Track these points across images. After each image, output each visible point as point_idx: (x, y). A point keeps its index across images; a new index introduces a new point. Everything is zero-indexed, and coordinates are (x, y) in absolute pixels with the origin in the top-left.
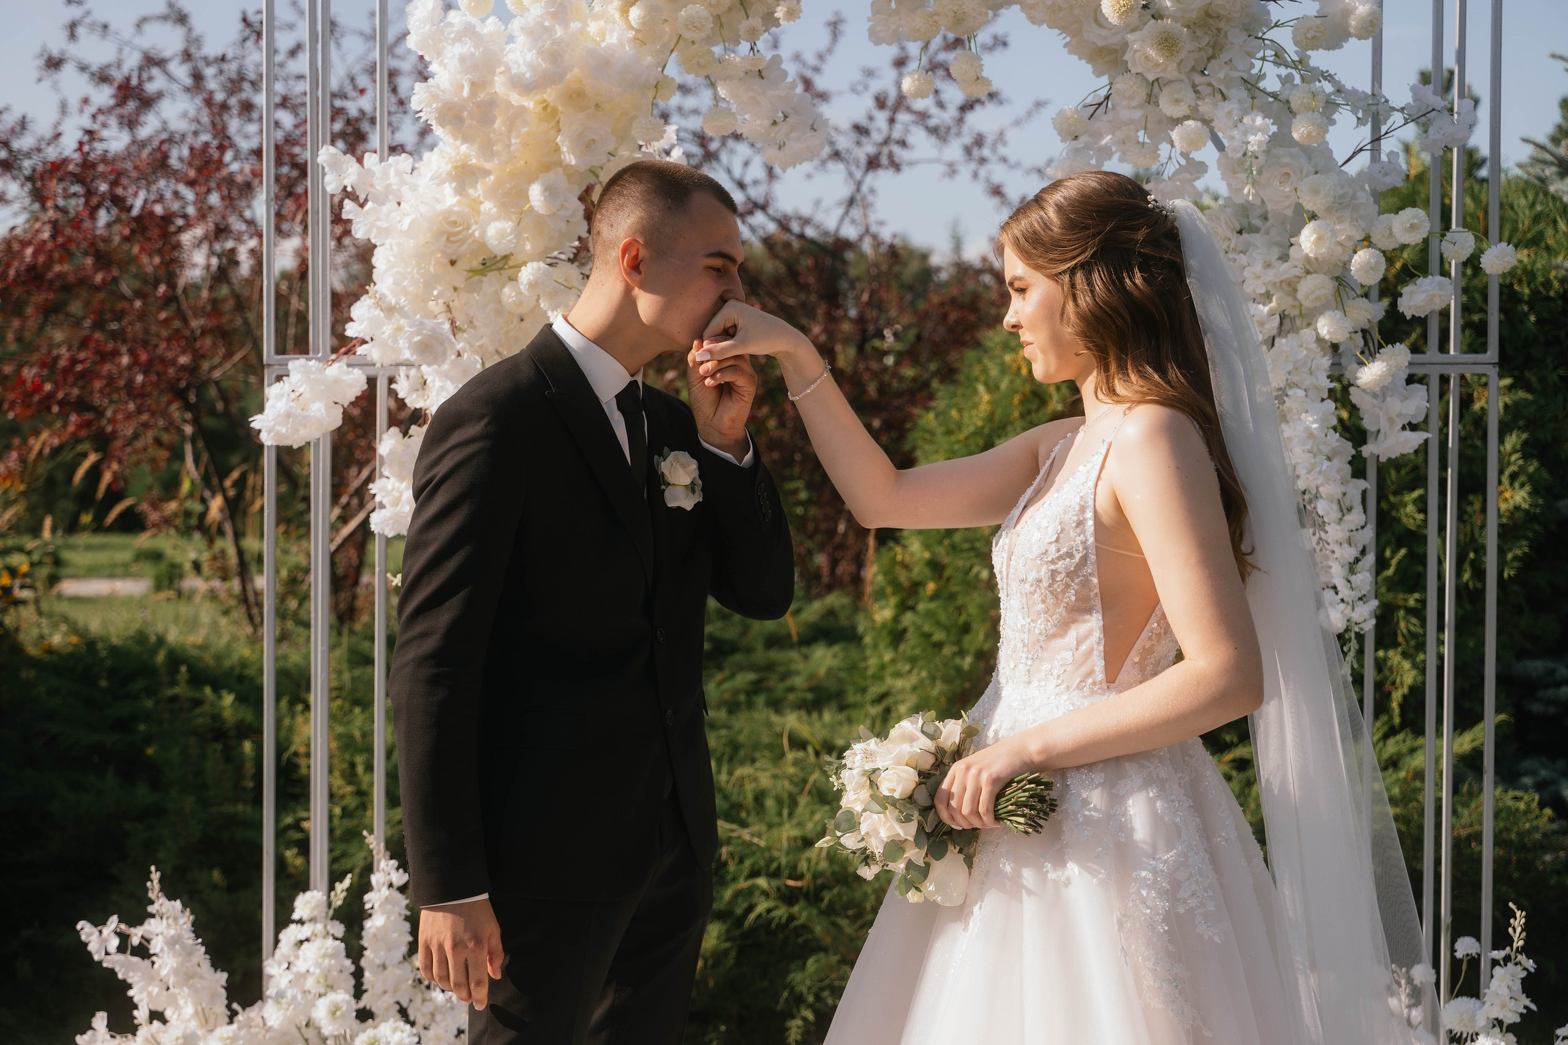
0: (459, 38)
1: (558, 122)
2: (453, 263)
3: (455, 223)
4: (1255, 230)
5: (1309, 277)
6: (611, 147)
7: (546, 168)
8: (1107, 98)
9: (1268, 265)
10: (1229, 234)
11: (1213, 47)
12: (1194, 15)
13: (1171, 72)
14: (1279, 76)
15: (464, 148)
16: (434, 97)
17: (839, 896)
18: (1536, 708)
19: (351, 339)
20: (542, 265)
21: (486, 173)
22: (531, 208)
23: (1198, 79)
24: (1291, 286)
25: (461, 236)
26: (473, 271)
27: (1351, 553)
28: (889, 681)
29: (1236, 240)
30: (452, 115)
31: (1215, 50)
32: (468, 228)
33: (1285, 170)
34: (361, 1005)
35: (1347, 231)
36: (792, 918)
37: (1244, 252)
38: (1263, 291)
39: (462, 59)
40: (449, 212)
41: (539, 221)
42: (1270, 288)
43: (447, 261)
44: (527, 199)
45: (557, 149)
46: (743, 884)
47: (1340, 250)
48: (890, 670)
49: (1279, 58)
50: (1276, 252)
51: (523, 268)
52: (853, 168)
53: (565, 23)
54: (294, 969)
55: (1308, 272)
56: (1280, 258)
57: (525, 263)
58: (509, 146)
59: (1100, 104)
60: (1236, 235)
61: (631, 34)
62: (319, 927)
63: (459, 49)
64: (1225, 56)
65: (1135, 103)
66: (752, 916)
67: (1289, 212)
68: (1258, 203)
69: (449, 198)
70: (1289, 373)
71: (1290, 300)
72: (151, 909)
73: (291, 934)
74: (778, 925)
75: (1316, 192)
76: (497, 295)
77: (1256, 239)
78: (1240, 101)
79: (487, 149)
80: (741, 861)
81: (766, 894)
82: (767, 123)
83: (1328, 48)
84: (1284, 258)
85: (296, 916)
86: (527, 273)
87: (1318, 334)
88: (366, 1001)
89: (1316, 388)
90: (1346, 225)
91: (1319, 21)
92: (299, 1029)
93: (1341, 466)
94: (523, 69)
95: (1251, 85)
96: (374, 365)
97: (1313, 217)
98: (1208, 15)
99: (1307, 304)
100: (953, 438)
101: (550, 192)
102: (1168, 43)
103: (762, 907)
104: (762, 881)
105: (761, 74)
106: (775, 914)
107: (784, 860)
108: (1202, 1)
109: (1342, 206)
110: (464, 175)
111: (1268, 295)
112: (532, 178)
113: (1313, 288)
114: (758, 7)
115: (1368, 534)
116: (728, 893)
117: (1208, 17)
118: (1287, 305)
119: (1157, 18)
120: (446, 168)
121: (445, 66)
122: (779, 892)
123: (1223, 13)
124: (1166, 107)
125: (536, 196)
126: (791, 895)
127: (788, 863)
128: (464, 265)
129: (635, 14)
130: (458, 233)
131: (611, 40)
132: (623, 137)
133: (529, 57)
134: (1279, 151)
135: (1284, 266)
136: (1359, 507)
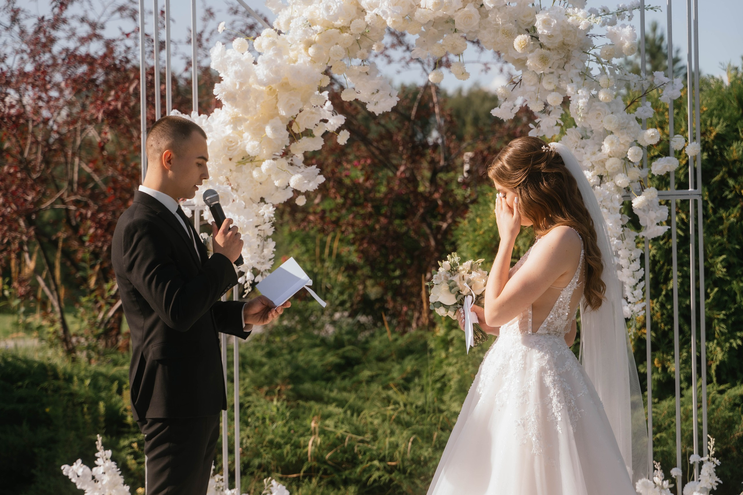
0: (233, 64)
1: (277, 95)
2: (230, 159)
3: (231, 142)
4: (588, 138)
5: (610, 159)
6: (300, 107)
7: (272, 117)
8: (521, 80)
9: (594, 153)
10: (577, 140)
12: (557, 45)
13: (547, 70)
14: (599, 68)
15: (236, 110)
16: (224, 90)
17: (415, 469)
20: (272, 161)
22: (266, 136)
23: (561, 72)
24: (603, 163)
25: (234, 147)
26: (239, 162)
27: (634, 281)
28: (445, 368)
30: (232, 97)
31: (568, 58)
32: (237, 144)
33: (598, 112)
35: (626, 138)
36: (391, 481)
37: (583, 148)
38: (590, 165)
39: (236, 72)
40: (229, 136)
41: (269, 141)
42: (594, 164)
43: (228, 159)
44: (264, 132)
45: (276, 108)
46: (365, 465)
47: (623, 147)
48: (446, 362)
49: (599, 61)
50: (596, 148)
51: (264, 163)
53: (281, 57)
55: (610, 157)
57: (263, 160)
58: (255, 108)
59: (517, 83)
60: (580, 140)
61: (309, 59)
63: (234, 68)
64: (572, 62)
65: (532, 83)
66: (372, 479)
67: (601, 130)
68: (587, 126)
69: (229, 131)
71: (603, 169)
72: (97, 455)
74: (384, 484)
75: (611, 122)
76: (251, 173)
77: (589, 142)
78: (577, 83)
79: (246, 110)
80: (365, 453)
81: (378, 469)
82: (369, 94)
84: (600, 150)
86: (265, 166)
87: (615, 184)
89: (614, 208)
90: (625, 136)
91: (611, 47)
93: (630, 241)
94: (263, 77)
95: (585, 74)
96: (194, 205)
97: (612, 133)
99: (610, 171)
100: (476, 233)
101: (275, 129)
102: (544, 60)
103: (376, 475)
104: (376, 463)
105: (367, 73)
106: (383, 478)
107: (387, 452)
108: (560, 39)
109: (623, 128)
110: (236, 121)
111: (593, 167)
112: (266, 122)
113: (612, 164)
114: (365, 44)
115: (641, 273)
116: (359, 470)
117: (564, 45)
118: (602, 172)
119: (541, 46)
120: (228, 118)
121: (228, 76)
122: (385, 468)
123: (570, 43)
124: (546, 85)
125: (268, 131)
126: (390, 470)
127: (389, 453)
128: (235, 160)
129: (311, 50)
130: (233, 146)
131: (300, 61)
132: (305, 101)
133: (265, 72)
134: (596, 104)
135: (599, 154)
136: (638, 261)
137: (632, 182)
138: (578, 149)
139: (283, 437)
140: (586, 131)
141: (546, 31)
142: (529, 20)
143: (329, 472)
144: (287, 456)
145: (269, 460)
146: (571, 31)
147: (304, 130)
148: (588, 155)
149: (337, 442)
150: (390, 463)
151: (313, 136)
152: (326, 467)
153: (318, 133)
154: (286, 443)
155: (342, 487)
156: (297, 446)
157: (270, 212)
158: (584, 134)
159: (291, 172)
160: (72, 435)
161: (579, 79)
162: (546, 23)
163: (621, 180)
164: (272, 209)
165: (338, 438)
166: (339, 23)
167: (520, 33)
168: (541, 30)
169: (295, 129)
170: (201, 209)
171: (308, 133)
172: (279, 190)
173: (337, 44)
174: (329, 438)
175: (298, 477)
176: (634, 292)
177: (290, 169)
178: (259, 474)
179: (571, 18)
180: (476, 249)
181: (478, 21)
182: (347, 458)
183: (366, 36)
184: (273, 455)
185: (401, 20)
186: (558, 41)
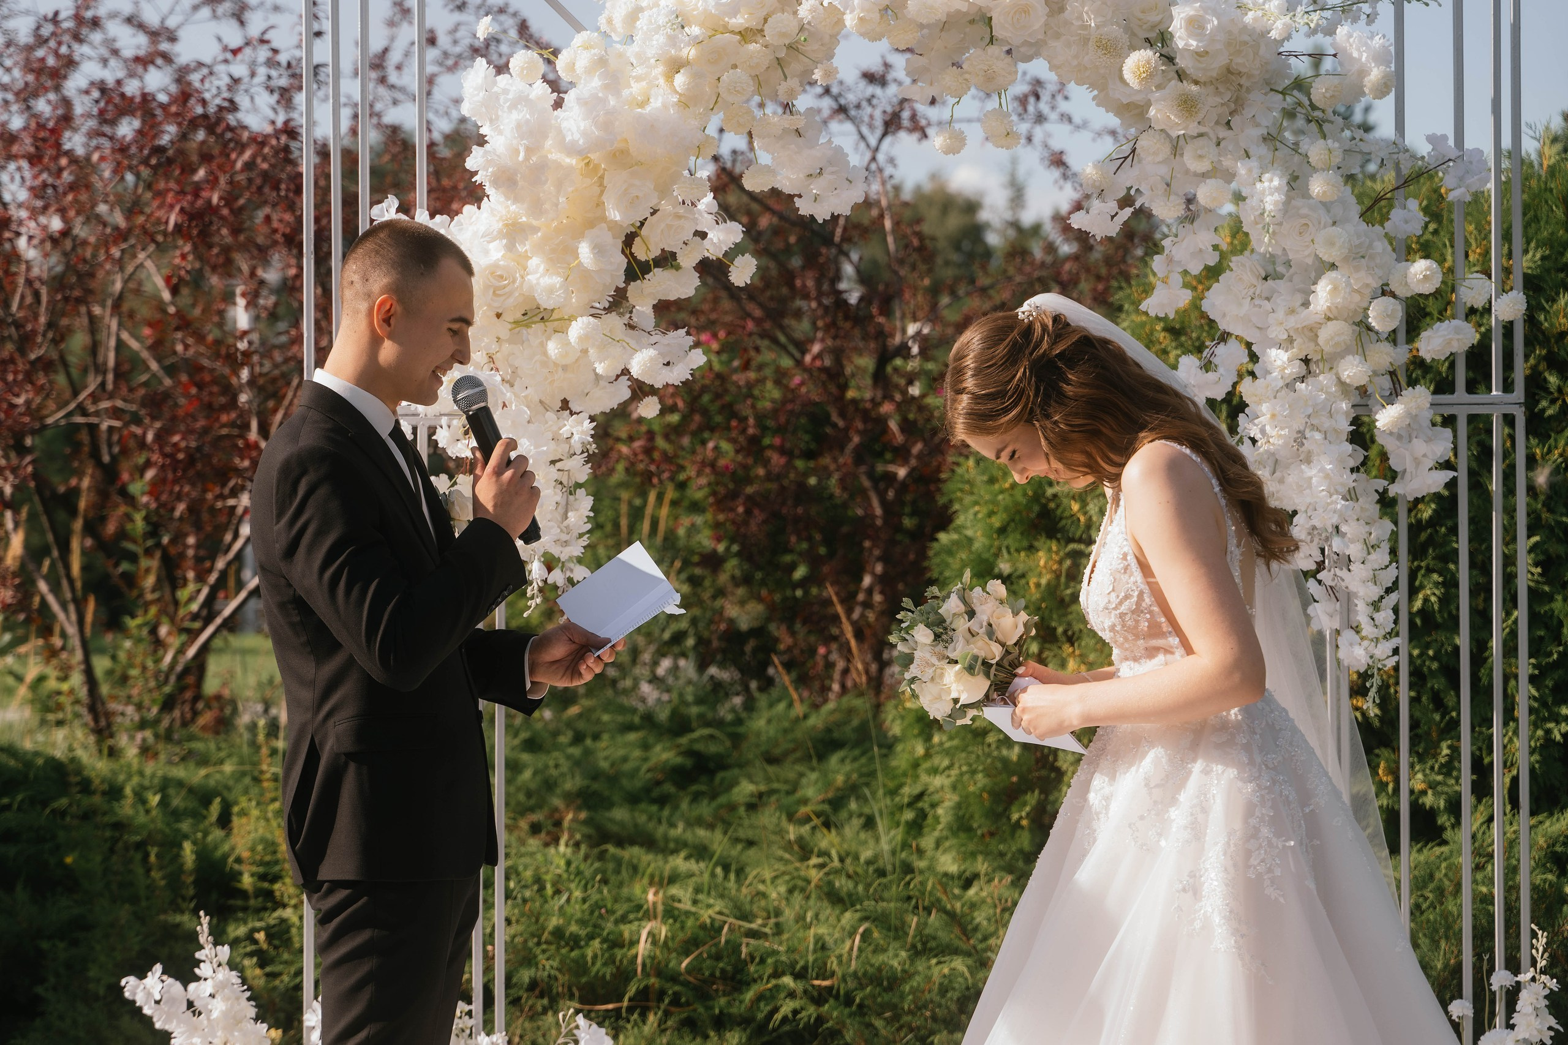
0: (513, 106)
1: (602, 177)
2: (499, 316)
3: (501, 277)
4: (1280, 277)
5: (1329, 324)
6: (653, 202)
7: (591, 224)
8: (1134, 151)
9: (1292, 311)
10: (1255, 282)
11: (1236, 102)
12: (1214, 74)
13: (1193, 129)
15: (513, 208)
16: (489, 162)
17: (873, 996)
20: (589, 320)
21: (535, 230)
22: (580, 264)
23: (1223, 133)
24: (1312, 332)
25: (507, 290)
26: (517, 323)
27: (1375, 592)
29: (1261, 286)
30: (507, 180)
31: (1237, 105)
32: (514, 281)
33: (1303, 221)
35: (1363, 279)
36: (820, 1020)
37: (1268, 299)
38: (1285, 336)
39: (518, 125)
40: (495, 266)
41: (585, 275)
42: (1292, 334)
43: (493, 314)
44: (576, 256)
45: (600, 205)
46: (764, 986)
47: (1357, 298)
50: (1299, 299)
51: (573, 324)
53: (617, 93)
55: (1329, 319)
56: (1301, 305)
57: (572, 318)
58: (557, 205)
59: (1125, 158)
60: (1261, 282)
61: (675, 99)
63: (515, 116)
64: (1248, 113)
65: (1160, 158)
66: (778, 1016)
67: (1310, 261)
68: (1280, 253)
69: (495, 253)
70: (1309, 417)
71: (1312, 345)
74: (805, 1027)
75: (1332, 244)
76: (543, 345)
77: (1280, 285)
78: (1260, 158)
79: (536, 208)
80: (762, 961)
81: (792, 995)
82: (802, 176)
84: (1306, 304)
86: (578, 328)
87: (1339, 379)
89: (1335, 430)
90: (1362, 274)
91: (1336, 80)
93: (1369, 505)
94: (577, 136)
95: (1274, 138)
97: (1333, 266)
98: (1229, 71)
99: (1327, 349)
101: (599, 250)
102: (1187, 105)
103: (787, 1007)
104: (787, 980)
105: (798, 132)
106: (804, 1014)
107: (811, 958)
108: (1222, 61)
109: (1358, 255)
110: (513, 232)
111: (1290, 340)
112: (579, 235)
113: (1334, 334)
114: (795, 67)
115: (1391, 574)
116: (749, 995)
117: (1230, 74)
118: (1309, 350)
119: (1181, 75)
120: (497, 226)
121: (500, 133)
122: (805, 992)
123: (1243, 70)
124: (1192, 162)
125: (585, 252)
126: (819, 998)
127: (815, 961)
128: (509, 317)
129: (680, 80)
130: (505, 287)
131: (656, 103)
132: (664, 191)
133: (582, 125)
134: (1298, 202)
135: (1305, 313)
136: (1386, 547)
137: (1375, 373)
138: (1257, 302)
139: (582, 922)
140: (1274, 263)
141: (1194, 43)
142: (1154, 18)
143: (683, 1000)
144: (593, 964)
145: (553, 972)
146: (1246, 43)
147: (658, 252)
148: (1280, 314)
149: (701, 933)
150: (817, 982)
151: (678, 268)
152: (677, 988)
153: (688, 260)
154: (591, 937)
155: (712, 1034)
156: (615, 943)
157: (582, 432)
158: (1270, 269)
159: (633, 343)
160: (124, 912)
161: (1263, 150)
162: (1195, 25)
163: (1353, 370)
164: (588, 426)
165: (703, 927)
166: (739, 21)
167: (1133, 48)
168: (1182, 39)
169: (641, 252)
170: (433, 423)
171: (667, 260)
172: (602, 383)
173: (735, 67)
174: (682, 928)
175: (618, 1011)
176: (1376, 616)
177: (629, 337)
178: (530, 1002)
179: (1251, 15)
180: (997, 522)
181: (1043, 20)
182: (723, 971)
183: (797, 50)
184: (562, 962)
185: (876, 16)
186: (1217, 65)
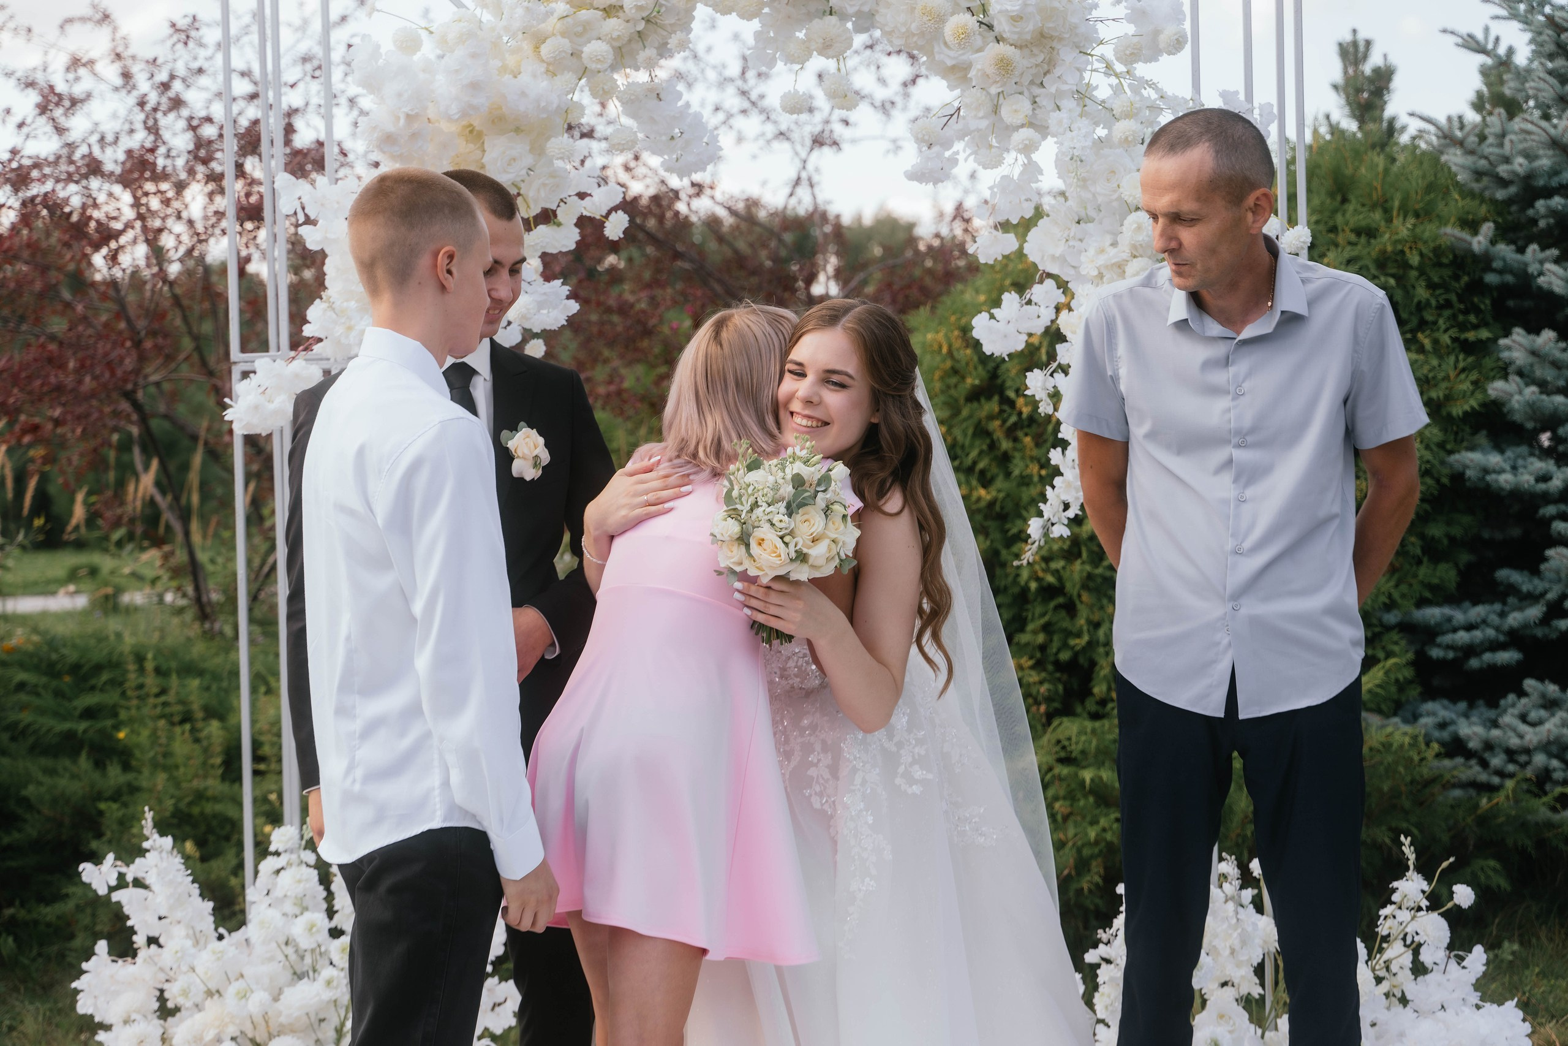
0: (394, 77)
1: (482, 142)
4: (1090, 220)
5: (1135, 260)
6: (529, 163)
8: (959, 109)
9: (1102, 251)
10: (1069, 225)
11: (1049, 63)
12: (1028, 37)
13: (1010, 87)
14: (1111, 85)
16: (373, 129)
18: (1436, 653)
19: (308, 338)
23: (1037, 91)
29: (1075, 229)
31: (1049, 66)
33: (1111, 169)
34: (333, 924)
37: (1081, 240)
38: (1095, 273)
39: (399, 94)
42: (1103, 270)
49: (1109, 69)
50: (1108, 239)
52: (799, 148)
54: (272, 895)
55: (1135, 257)
56: (1112, 245)
59: (952, 115)
60: (1075, 225)
61: (542, 68)
62: (294, 857)
63: (394, 86)
64: (1058, 71)
65: (981, 114)
67: (1116, 204)
72: (146, 845)
73: (268, 865)
77: (1092, 228)
78: (1071, 110)
82: (665, 139)
83: (1145, 62)
85: (272, 848)
88: (337, 921)
91: (1136, 39)
92: (279, 946)
94: (450, 103)
95: (1083, 95)
96: (328, 359)
98: (1041, 34)
102: (1003, 64)
108: (1034, 25)
114: (653, 38)
117: (1042, 37)
119: (999, 40)
123: (1055, 34)
124: (1009, 115)
129: (546, 50)
131: (526, 73)
132: (540, 154)
134: (1106, 152)
138: (1071, 243)
140: (1086, 208)
141: (1007, 8)
146: (1056, 9)
147: (538, 211)
148: (1092, 252)
151: (559, 225)
153: (568, 217)
158: (1083, 214)
161: (1072, 105)
167: (954, 12)
171: (547, 217)
173: (598, 39)
183: (656, 23)
186: (1029, 27)
